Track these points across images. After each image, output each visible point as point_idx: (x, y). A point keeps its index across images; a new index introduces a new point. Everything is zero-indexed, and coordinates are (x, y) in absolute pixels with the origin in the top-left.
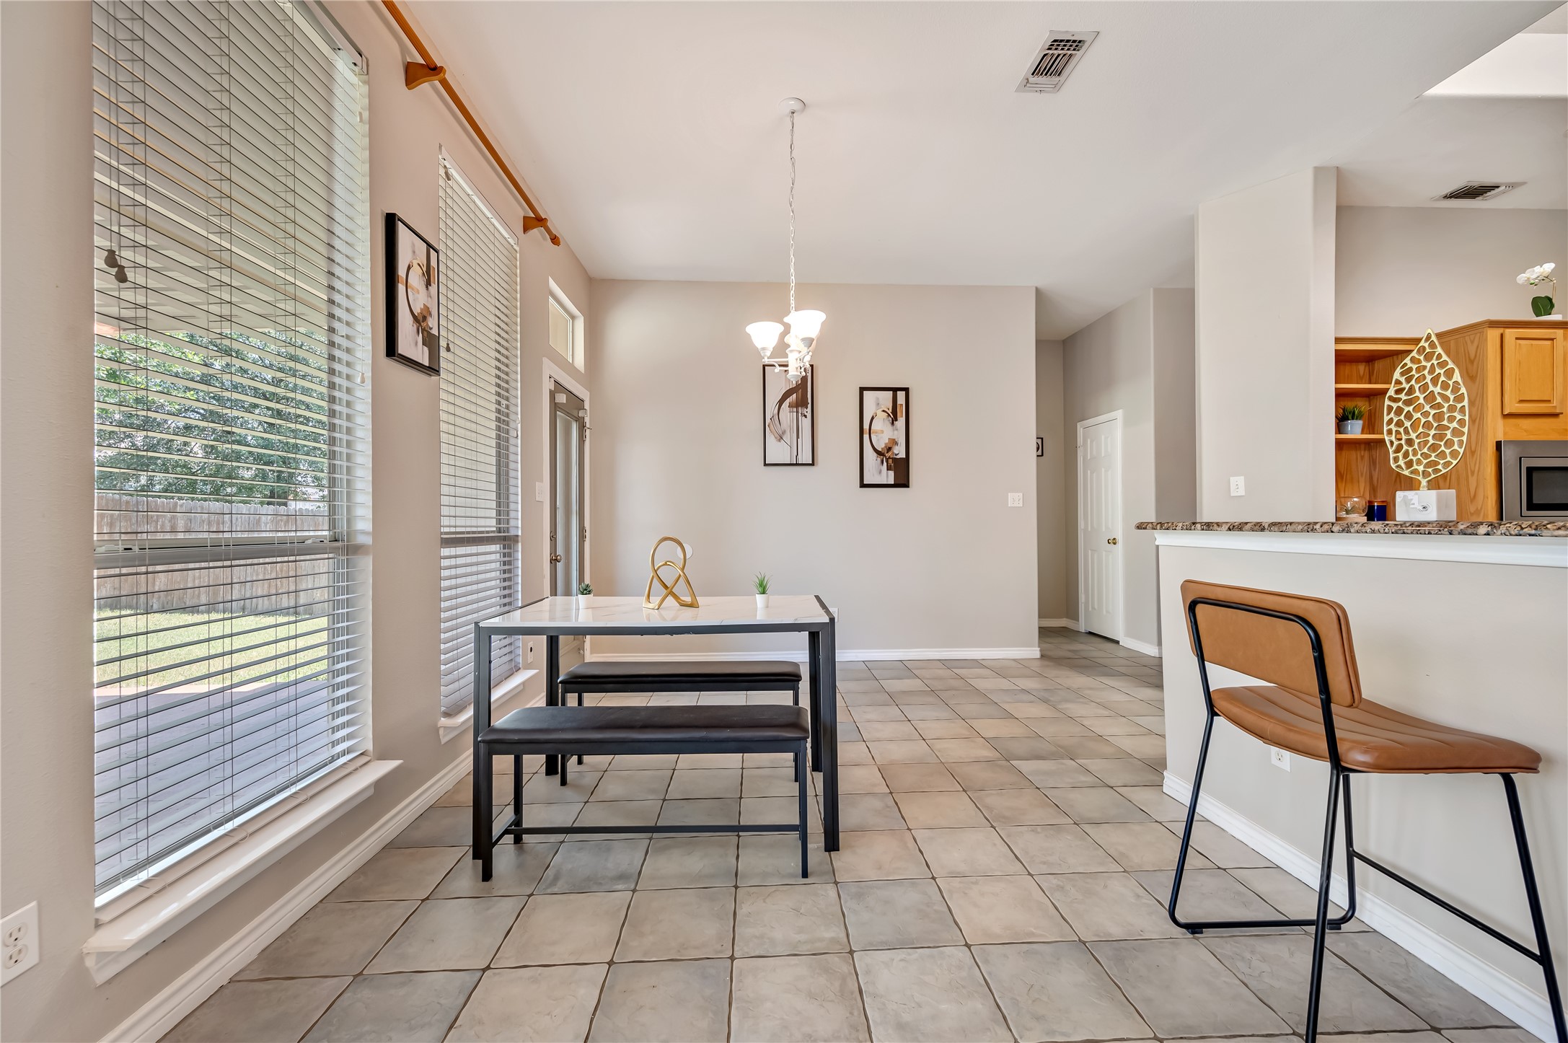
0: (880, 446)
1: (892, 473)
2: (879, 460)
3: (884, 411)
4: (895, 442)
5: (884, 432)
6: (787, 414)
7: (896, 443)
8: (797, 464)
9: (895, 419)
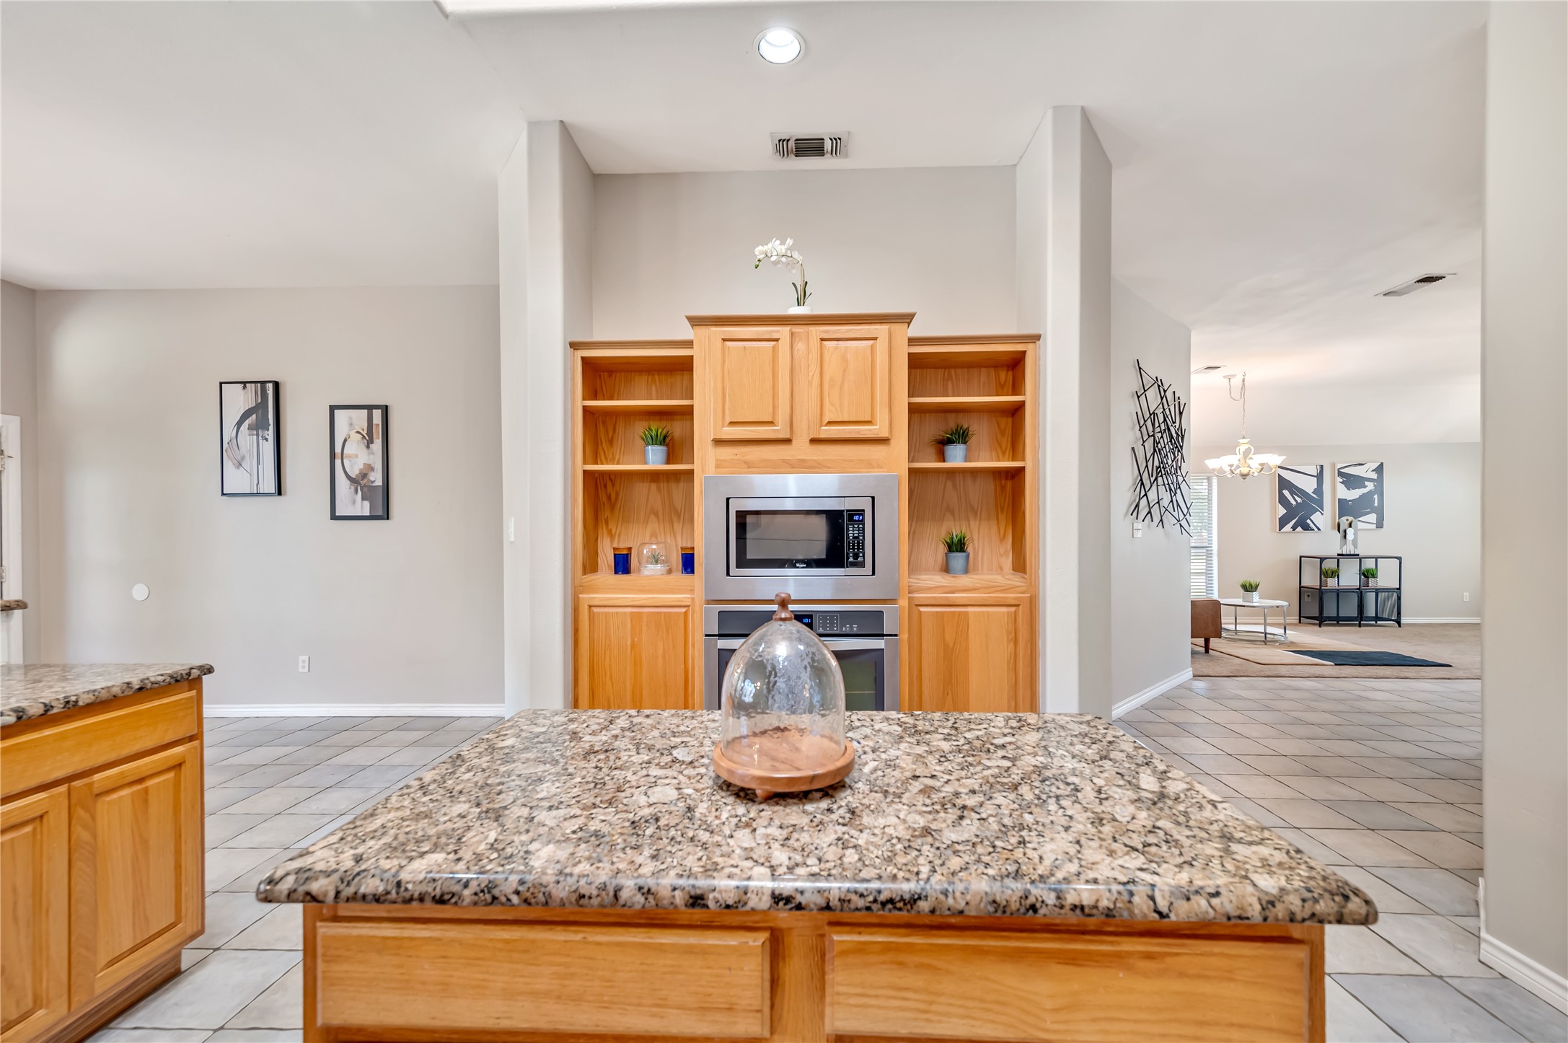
0: (354, 472)
1: (367, 504)
2: (353, 488)
3: (358, 432)
4: (370, 468)
5: (359, 457)
6: (245, 435)
7: (372, 469)
8: (258, 494)
9: (370, 442)
